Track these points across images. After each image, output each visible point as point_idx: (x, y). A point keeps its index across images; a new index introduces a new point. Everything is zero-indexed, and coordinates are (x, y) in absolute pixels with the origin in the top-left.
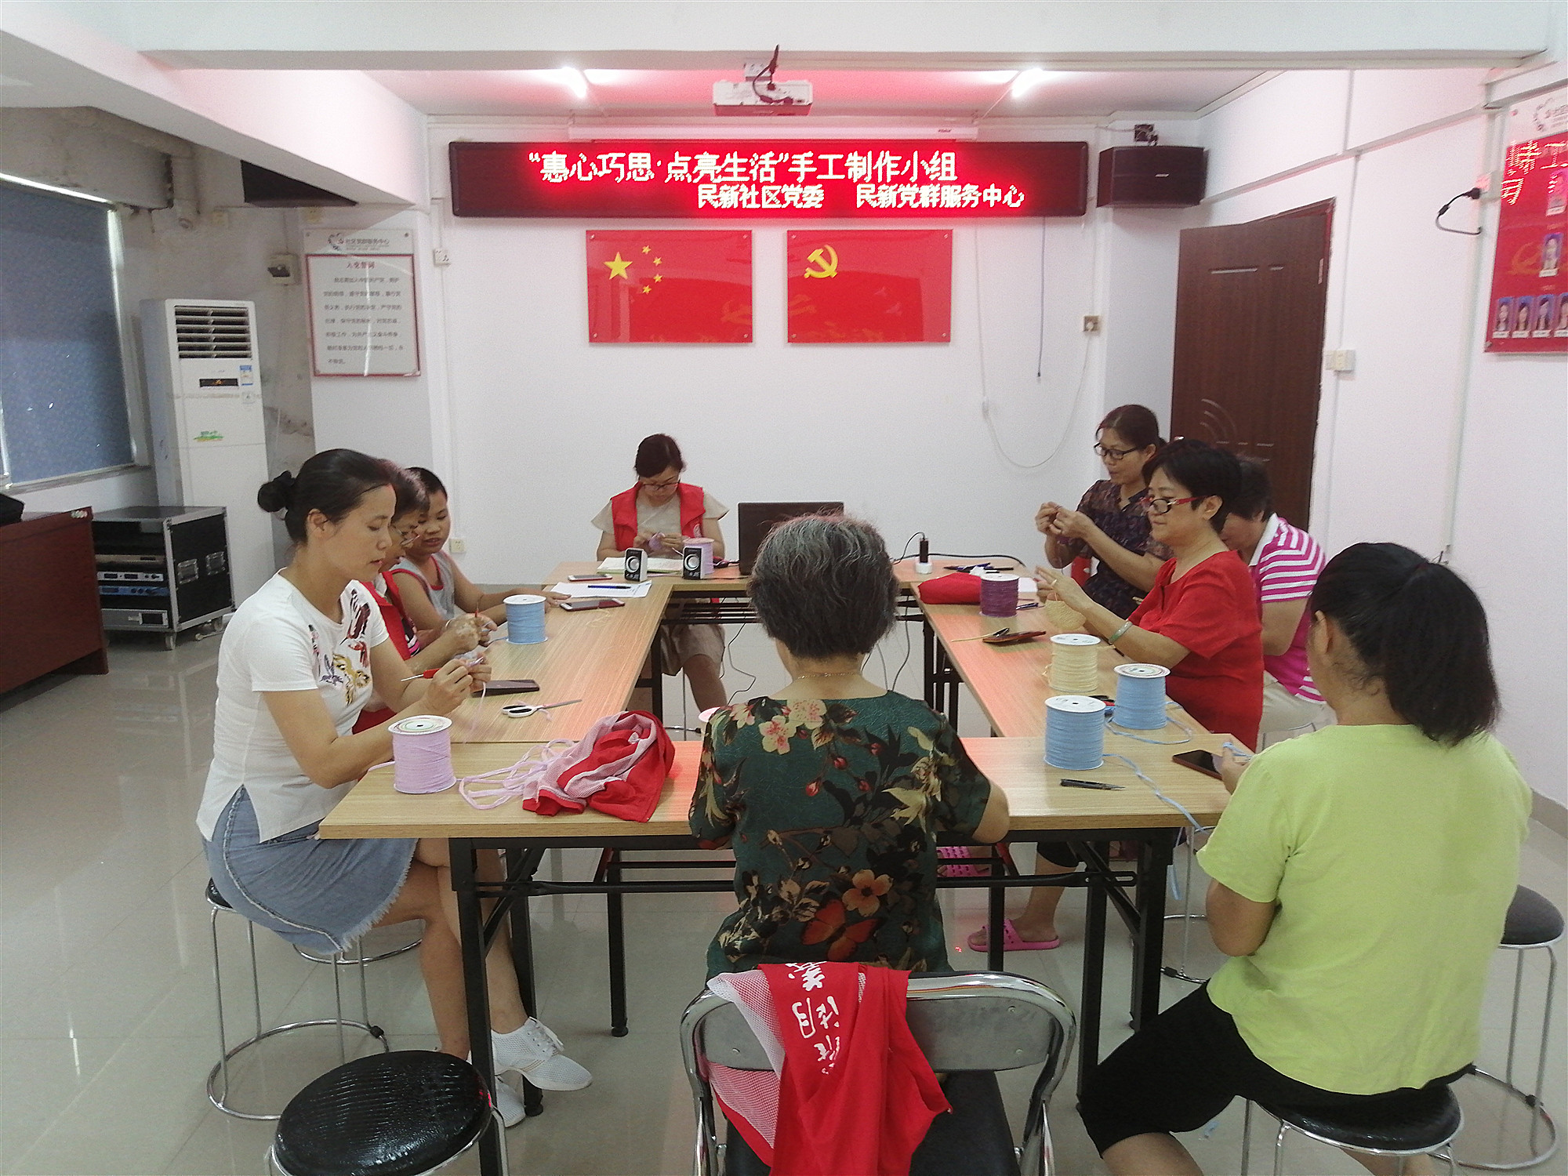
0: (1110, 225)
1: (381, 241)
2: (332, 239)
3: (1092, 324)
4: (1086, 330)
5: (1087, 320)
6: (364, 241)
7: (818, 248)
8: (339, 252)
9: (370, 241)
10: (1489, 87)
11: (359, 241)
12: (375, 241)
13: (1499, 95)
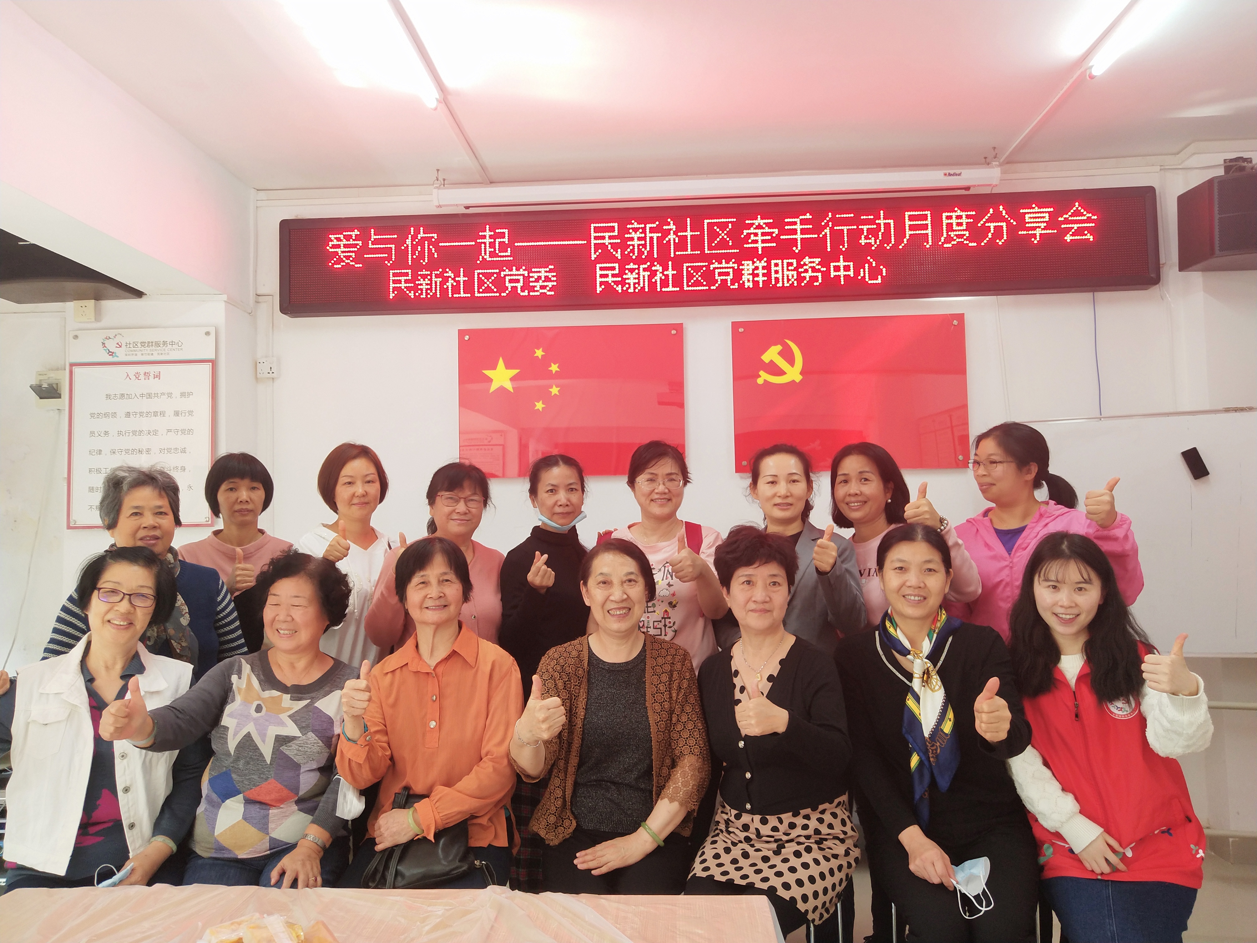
1: (172, 343)
2: (106, 342)
6: (150, 344)
8: (115, 359)
9: (157, 344)
11: (143, 344)
12: (165, 343)
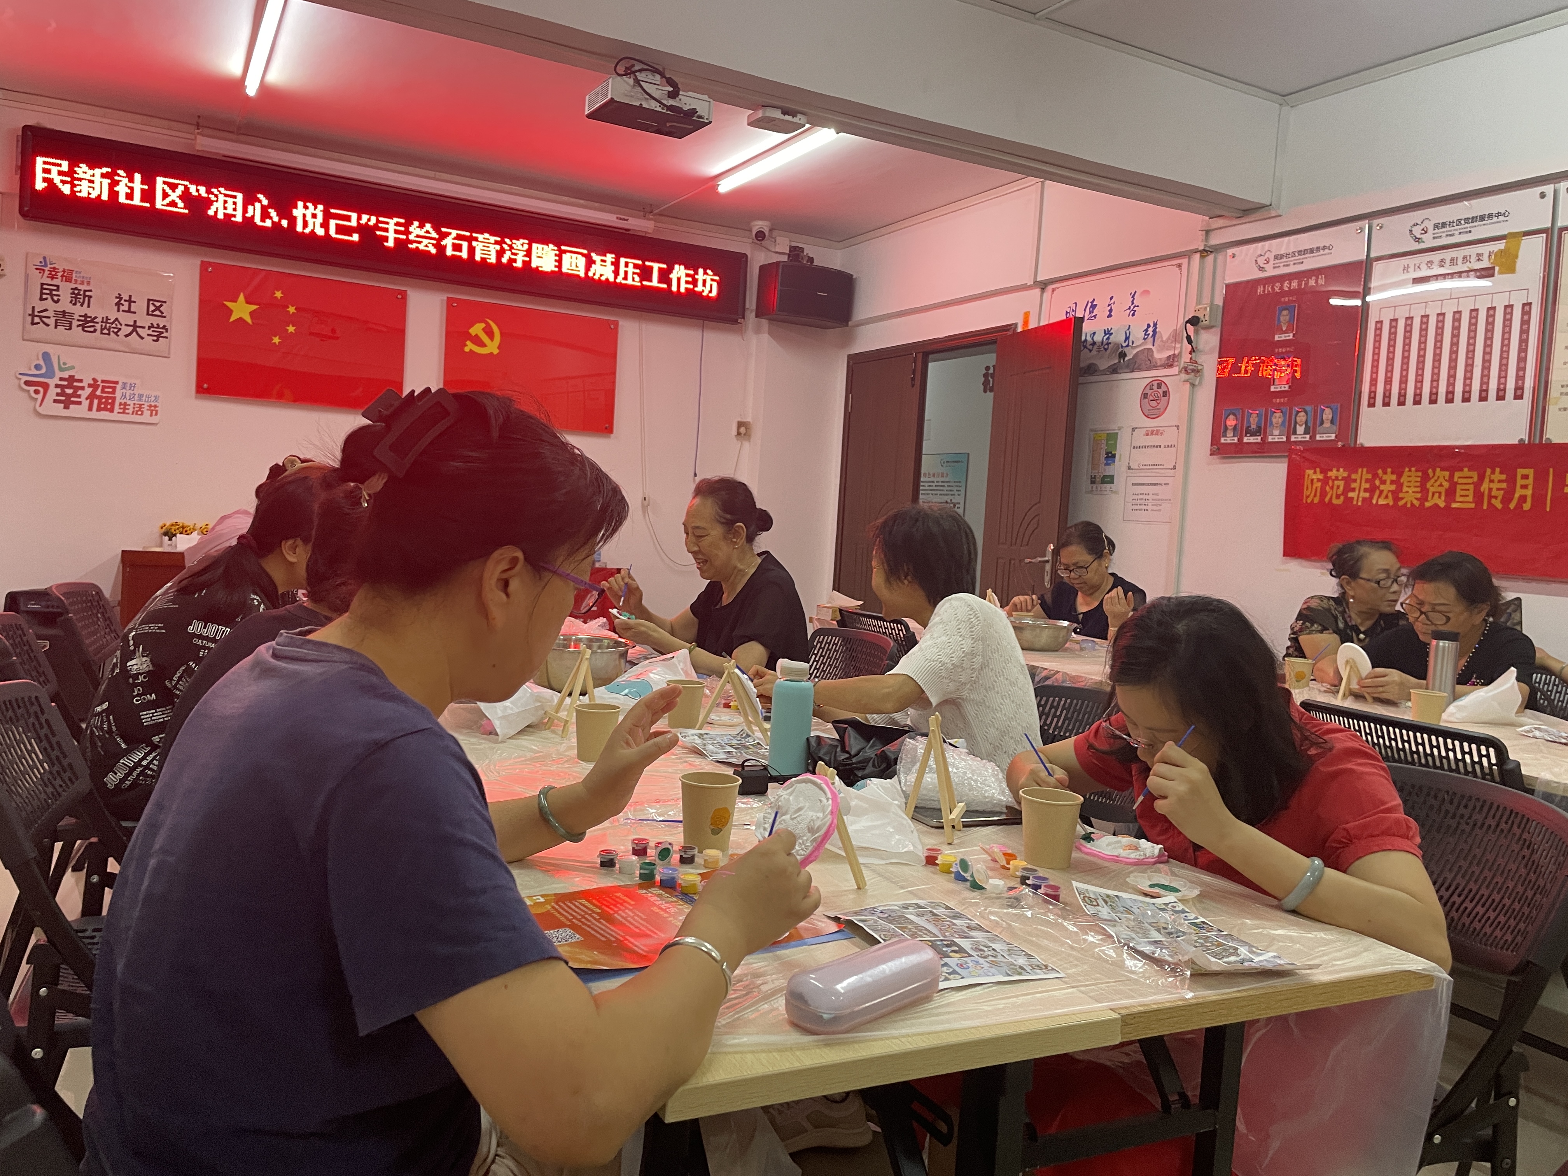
0: (765, 337)
3: (743, 430)
4: (739, 434)
5: (740, 424)
7: (480, 322)
10: (1208, 232)
13: (1216, 239)
